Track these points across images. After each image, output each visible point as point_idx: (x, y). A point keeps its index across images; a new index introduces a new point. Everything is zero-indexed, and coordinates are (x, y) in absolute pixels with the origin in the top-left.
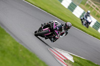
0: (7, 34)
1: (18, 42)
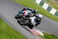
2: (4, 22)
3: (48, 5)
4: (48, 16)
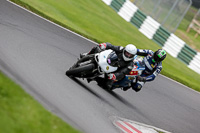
0: (26, 96)
1: (50, 110)
2: (31, 98)
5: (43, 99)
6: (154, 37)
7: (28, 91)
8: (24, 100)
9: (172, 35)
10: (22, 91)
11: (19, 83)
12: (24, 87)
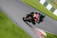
0: (8, 19)
2: (10, 20)
3: (51, 6)
4: (52, 17)
5: (13, 20)
6: (44, 4)
7: (9, 18)
8: (8, 20)
9: (49, 4)
10: (7, 18)
11: (6, 15)
12: (8, 17)
